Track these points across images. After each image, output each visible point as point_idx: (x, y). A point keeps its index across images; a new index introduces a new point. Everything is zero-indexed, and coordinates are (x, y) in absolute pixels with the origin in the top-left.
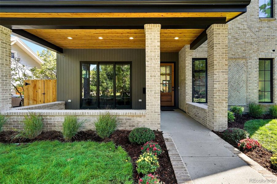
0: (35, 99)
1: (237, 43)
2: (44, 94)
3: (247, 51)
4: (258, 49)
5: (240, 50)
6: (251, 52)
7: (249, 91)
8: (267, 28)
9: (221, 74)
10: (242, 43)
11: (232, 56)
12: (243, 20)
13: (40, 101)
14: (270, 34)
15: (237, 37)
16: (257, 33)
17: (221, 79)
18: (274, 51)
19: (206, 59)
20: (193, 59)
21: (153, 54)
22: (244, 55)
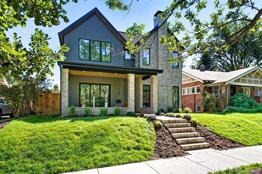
0: (47, 106)
1: (163, 78)
2: (54, 102)
3: (167, 83)
4: (172, 82)
5: (164, 82)
6: (169, 83)
7: (168, 102)
8: (176, 72)
9: (155, 93)
10: (165, 79)
11: (161, 85)
12: (165, 68)
13: (51, 107)
14: (177, 75)
15: (163, 76)
16: (172, 74)
17: (155, 95)
18: (179, 83)
19: (150, 85)
20: (143, 85)
21: (132, 85)
22: (166, 84)
